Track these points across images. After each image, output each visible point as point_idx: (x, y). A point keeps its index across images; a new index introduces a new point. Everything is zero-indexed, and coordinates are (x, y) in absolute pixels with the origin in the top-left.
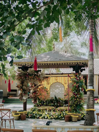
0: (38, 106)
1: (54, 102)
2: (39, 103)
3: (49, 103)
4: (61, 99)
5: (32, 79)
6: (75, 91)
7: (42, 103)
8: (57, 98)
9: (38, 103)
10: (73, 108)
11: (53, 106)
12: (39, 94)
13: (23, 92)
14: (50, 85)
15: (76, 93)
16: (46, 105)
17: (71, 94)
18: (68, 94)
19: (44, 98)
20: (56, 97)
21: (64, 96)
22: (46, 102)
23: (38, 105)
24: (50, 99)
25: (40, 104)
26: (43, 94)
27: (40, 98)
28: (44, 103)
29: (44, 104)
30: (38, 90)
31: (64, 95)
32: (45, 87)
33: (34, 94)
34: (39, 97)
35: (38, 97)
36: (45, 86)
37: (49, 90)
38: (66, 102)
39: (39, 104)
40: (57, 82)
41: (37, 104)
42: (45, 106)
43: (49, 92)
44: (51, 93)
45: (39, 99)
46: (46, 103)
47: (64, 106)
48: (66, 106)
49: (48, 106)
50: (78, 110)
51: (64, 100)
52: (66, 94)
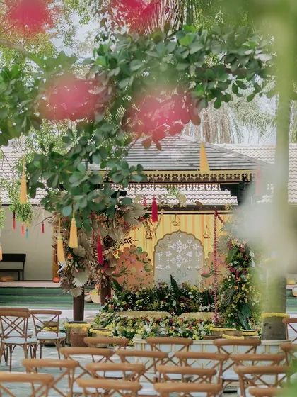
0: (116, 309)
1: (167, 297)
2: (120, 299)
3: (151, 302)
4: (193, 287)
5: (104, 222)
6: (236, 262)
7: (130, 301)
8: (179, 283)
9: (117, 299)
10: (229, 315)
11: (165, 309)
12: (117, 271)
13: (76, 265)
14: (154, 241)
15: (239, 269)
16: (141, 306)
17: (225, 272)
18: (215, 272)
19: (136, 282)
20: (173, 282)
21: (201, 279)
22: (143, 297)
23: (115, 306)
24: (154, 286)
25: (124, 303)
26: (133, 270)
27: (121, 285)
28: (134, 299)
29: (137, 303)
30: (116, 256)
31: (202, 275)
32: (140, 249)
33: (102, 272)
34: (120, 280)
35: (115, 281)
36: (137, 245)
37: (150, 256)
38: (208, 298)
39: (118, 304)
40: (179, 230)
41: (112, 304)
42: (141, 310)
43: (152, 263)
44: (158, 267)
45: (120, 288)
46: (141, 301)
47: (202, 311)
48: (206, 310)
49: (148, 310)
50: (244, 322)
51: (201, 289)
52: (207, 271)
